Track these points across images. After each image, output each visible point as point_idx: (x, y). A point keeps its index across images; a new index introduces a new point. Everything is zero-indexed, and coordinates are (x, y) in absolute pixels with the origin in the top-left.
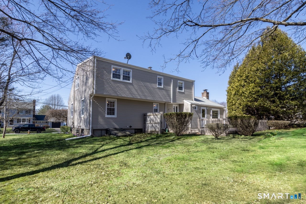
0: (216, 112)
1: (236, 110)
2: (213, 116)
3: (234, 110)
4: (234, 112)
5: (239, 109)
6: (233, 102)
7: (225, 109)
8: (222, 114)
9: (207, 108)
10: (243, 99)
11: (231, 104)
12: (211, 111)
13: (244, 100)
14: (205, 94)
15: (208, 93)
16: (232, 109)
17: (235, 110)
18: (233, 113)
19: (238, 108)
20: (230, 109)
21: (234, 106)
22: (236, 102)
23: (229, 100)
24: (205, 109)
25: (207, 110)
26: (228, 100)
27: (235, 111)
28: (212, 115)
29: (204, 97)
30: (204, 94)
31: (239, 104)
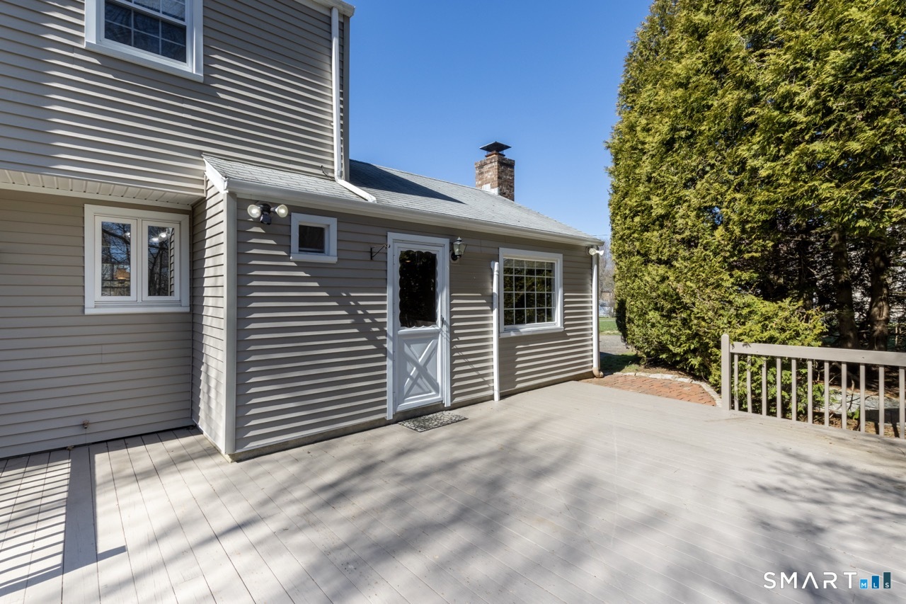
0: (540, 272)
1: (674, 257)
2: (506, 304)
3: (660, 262)
4: (659, 270)
5: (698, 251)
6: (655, 200)
7: (601, 253)
8: (576, 283)
9: (452, 245)
10: (751, 163)
11: (637, 219)
12: (496, 266)
13: (755, 170)
14: (492, 171)
15: (506, 166)
16: (645, 255)
17: (668, 263)
18: (647, 278)
19: (690, 243)
20: (630, 253)
21: (654, 235)
22: (680, 201)
23: (626, 195)
24: (439, 248)
25: (454, 257)
26: (617, 197)
27: (662, 270)
28: (499, 300)
29: (487, 187)
30: (486, 168)
31: (701, 210)
